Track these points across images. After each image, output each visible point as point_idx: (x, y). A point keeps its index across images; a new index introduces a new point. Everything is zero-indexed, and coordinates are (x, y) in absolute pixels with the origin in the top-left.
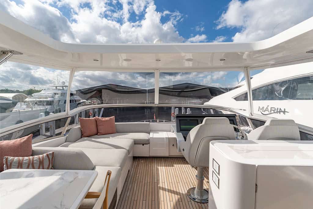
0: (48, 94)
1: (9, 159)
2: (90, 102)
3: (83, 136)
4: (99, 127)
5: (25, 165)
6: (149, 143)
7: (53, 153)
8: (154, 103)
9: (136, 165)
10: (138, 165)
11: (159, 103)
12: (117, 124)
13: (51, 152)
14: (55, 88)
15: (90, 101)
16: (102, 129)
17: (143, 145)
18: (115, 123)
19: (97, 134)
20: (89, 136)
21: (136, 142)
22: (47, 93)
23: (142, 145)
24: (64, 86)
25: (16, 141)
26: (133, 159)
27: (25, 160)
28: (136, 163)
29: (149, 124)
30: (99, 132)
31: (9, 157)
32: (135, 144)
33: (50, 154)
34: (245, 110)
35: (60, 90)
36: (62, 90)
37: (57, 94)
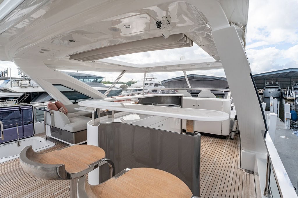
36: (151, 81)
37: (147, 84)
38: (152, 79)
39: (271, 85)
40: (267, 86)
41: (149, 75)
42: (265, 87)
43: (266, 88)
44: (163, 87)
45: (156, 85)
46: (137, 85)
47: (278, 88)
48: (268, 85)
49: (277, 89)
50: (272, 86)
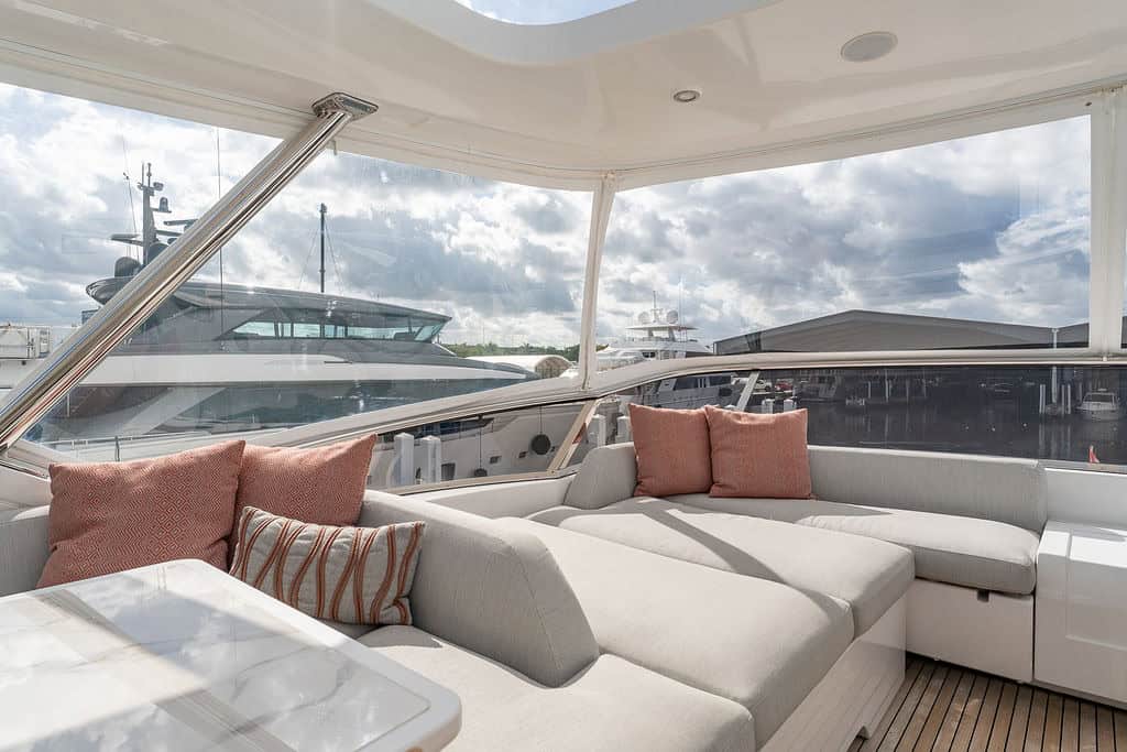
0: (625, 354)
1: (255, 520)
2: (767, 389)
3: (639, 487)
4: (723, 459)
5: (294, 557)
6: (1034, 593)
7: (417, 530)
8: (1085, 344)
9: (923, 711)
10: (936, 720)
11: (1124, 346)
12: (818, 451)
13: (409, 524)
14: (645, 334)
15: (770, 384)
16: (729, 467)
17: (984, 594)
18: (809, 447)
19: (707, 491)
20: (668, 495)
21: (927, 569)
22: (621, 353)
23: (975, 593)
24: (680, 329)
25: (312, 454)
26: (908, 667)
27: (301, 538)
28: (924, 702)
29: (1037, 472)
30: (715, 479)
31: (260, 511)
32: (917, 577)
33: (402, 530)
35: (662, 339)
36: (667, 340)
37: (653, 354)
38: (676, 333)
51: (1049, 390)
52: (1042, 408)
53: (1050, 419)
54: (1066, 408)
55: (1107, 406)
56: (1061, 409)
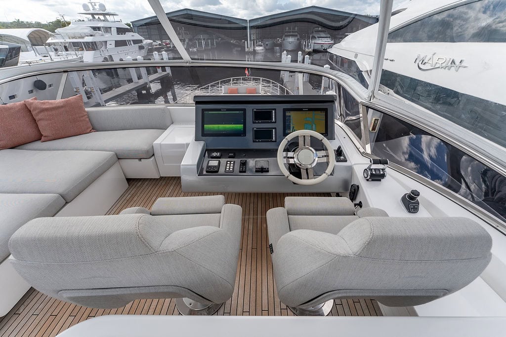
0: (82, 29)
2: (160, 44)
6: (154, 155)
14: (90, 17)
15: (160, 42)
17: (140, 160)
19: (40, 139)
21: (123, 156)
23: (138, 160)
24: (107, 14)
30: (42, 133)
34: (393, 60)
35: (101, 21)
36: (104, 21)
37: (99, 29)
38: (107, 17)
39: (290, 32)
40: (286, 34)
41: (95, 5)
42: (284, 36)
43: (286, 36)
44: (137, 37)
45: (120, 31)
46: (73, 31)
47: (296, 36)
48: (287, 32)
49: (296, 38)
50: (291, 34)
51: (247, 43)
52: (247, 50)
53: (249, 53)
54: (251, 49)
55: (261, 48)
56: (251, 50)
